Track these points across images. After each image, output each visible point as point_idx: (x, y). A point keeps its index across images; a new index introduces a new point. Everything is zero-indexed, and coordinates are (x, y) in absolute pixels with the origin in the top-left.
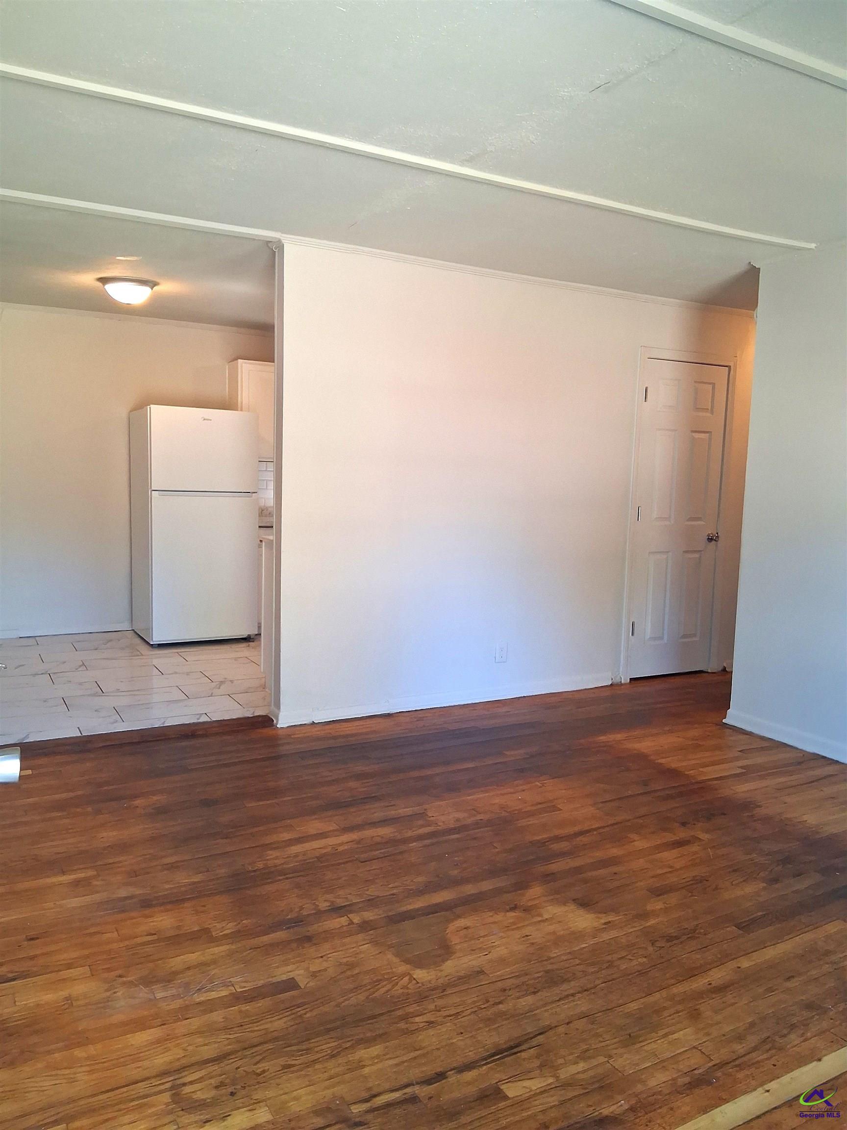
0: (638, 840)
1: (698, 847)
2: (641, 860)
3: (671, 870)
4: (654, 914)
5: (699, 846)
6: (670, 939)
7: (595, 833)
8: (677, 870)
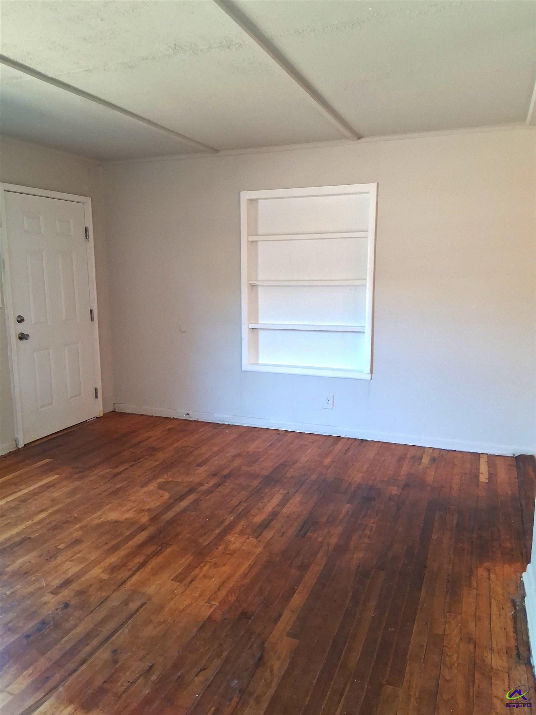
0: (100, 573)
1: (53, 584)
2: (93, 558)
3: (72, 558)
4: (77, 530)
5: (53, 586)
6: (67, 522)
7: (134, 569)
8: (67, 560)
